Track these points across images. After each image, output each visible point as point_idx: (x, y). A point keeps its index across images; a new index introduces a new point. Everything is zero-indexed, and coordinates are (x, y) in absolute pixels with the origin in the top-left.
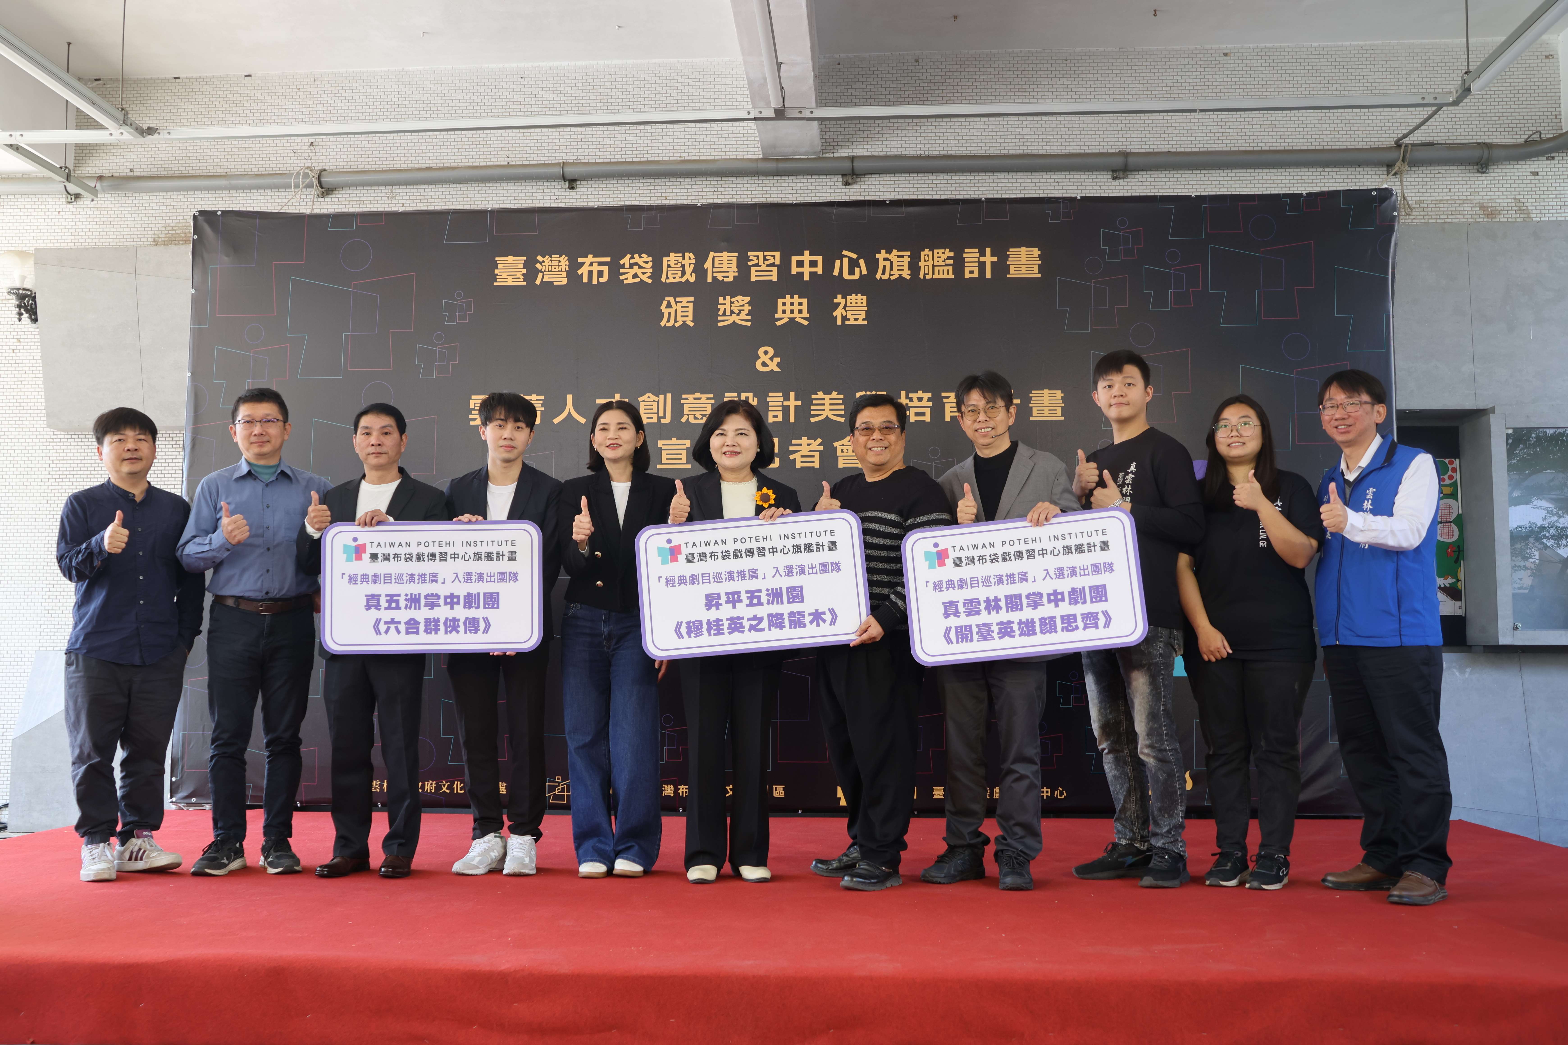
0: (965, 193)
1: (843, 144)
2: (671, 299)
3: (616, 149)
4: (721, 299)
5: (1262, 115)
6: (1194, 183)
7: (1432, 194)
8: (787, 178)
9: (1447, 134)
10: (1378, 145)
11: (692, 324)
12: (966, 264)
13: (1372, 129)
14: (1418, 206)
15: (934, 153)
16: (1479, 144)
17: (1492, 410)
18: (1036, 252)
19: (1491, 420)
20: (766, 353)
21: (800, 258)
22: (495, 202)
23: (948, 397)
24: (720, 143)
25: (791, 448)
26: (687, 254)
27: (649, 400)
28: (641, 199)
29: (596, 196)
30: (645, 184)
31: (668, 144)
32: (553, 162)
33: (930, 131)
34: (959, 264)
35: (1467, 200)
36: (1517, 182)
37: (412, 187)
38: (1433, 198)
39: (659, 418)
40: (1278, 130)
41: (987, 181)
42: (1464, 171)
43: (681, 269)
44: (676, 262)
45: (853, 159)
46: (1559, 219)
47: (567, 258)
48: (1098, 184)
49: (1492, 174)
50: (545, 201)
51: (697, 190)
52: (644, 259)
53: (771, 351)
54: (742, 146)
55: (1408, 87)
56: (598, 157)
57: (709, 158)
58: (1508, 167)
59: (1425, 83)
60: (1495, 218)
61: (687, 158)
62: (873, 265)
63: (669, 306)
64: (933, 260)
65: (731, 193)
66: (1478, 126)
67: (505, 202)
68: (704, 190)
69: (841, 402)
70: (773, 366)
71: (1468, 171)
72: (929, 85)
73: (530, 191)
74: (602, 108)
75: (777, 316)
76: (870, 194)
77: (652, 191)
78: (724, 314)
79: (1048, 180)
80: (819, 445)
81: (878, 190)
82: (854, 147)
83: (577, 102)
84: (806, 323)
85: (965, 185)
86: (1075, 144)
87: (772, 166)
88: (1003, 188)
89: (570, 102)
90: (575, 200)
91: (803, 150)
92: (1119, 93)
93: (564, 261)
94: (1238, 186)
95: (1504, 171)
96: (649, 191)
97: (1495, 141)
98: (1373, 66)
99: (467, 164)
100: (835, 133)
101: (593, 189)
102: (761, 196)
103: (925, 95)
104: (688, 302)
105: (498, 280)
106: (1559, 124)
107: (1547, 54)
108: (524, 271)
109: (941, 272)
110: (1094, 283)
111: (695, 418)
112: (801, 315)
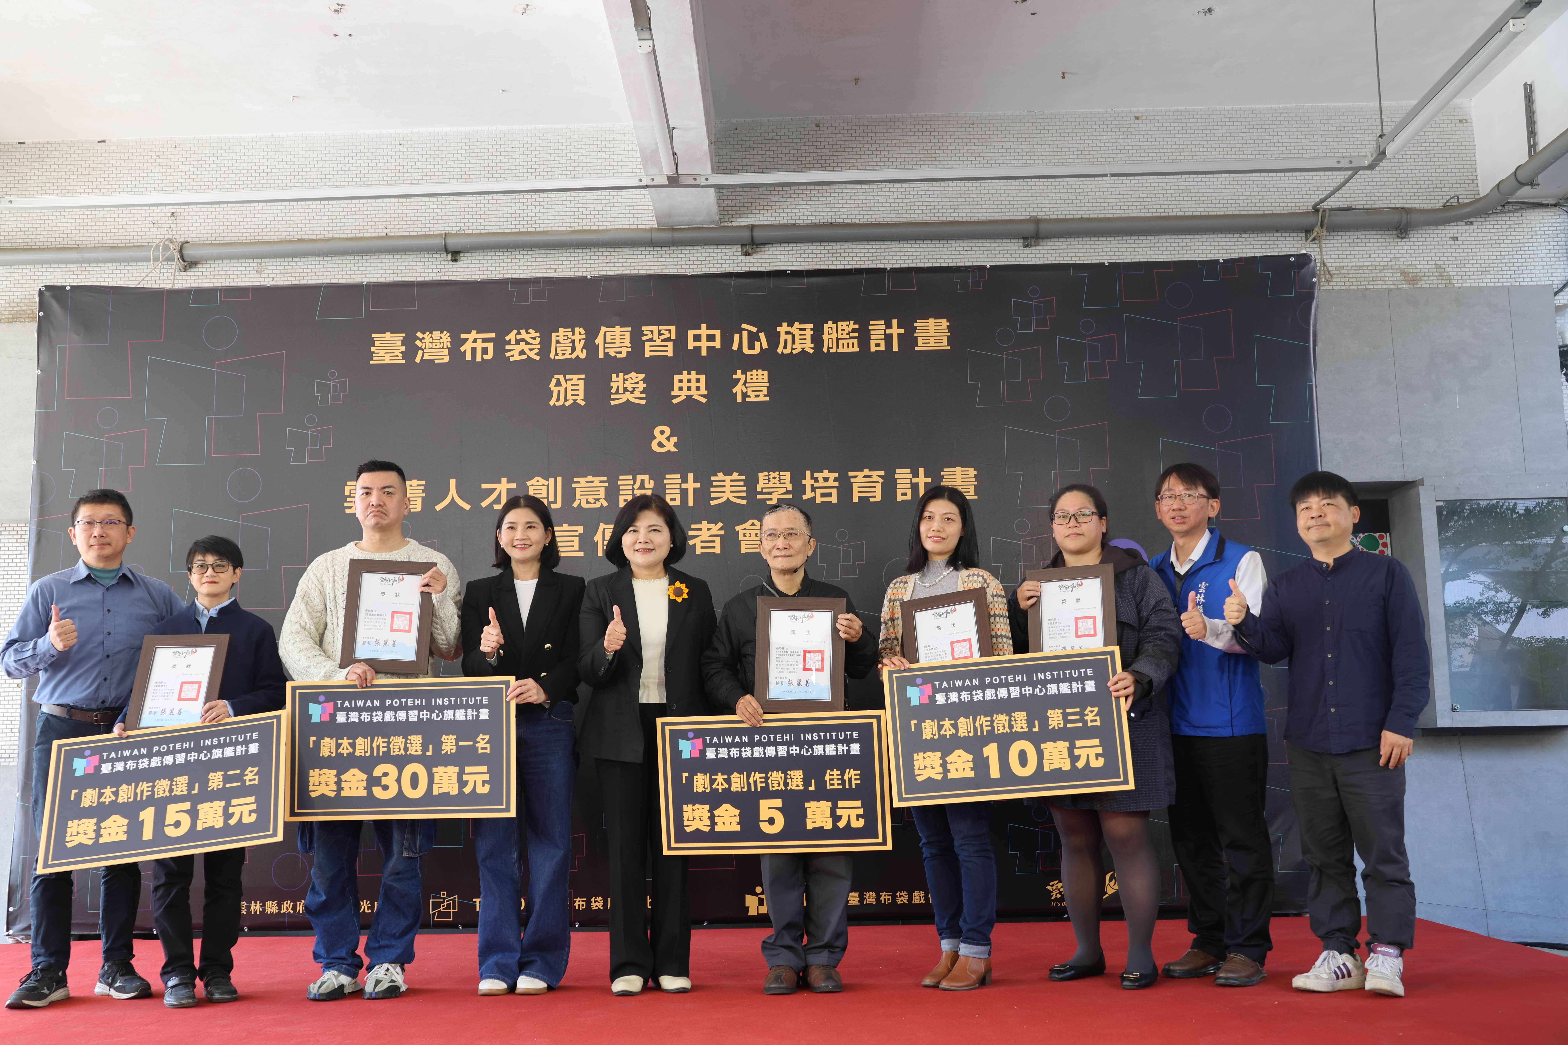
0: (871, 262)
1: (742, 212)
2: (561, 377)
3: (502, 220)
4: (614, 376)
5: (1176, 180)
6: (1109, 250)
7: (1353, 260)
8: (683, 248)
9: (1365, 199)
10: (1296, 209)
11: (583, 403)
12: (872, 337)
13: (1289, 193)
14: (1338, 272)
15: (837, 221)
16: (1397, 208)
17: (1421, 482)
18: (945, 323)
19: (1421, 492)
21: (697, 332)
22: (372, 276)
23: (855, 477)
24: (612, 212)
26: (577, 330)
27: (538, 484)
28: (529, 271)
29: (481, 269)
30: (533, 256)
31: (557, 214)
32: (435, 233)
33: (832, 198)
34: (864, 337)
35: (1387, 265)
36: (1437, 247)
37: (283, 260)
38: (1353, 264)
40: (1194, 195)
41: (894, 250)
42: (1383, 236)
43: (571, 345)
44: (566, 338)
45: (752, 228)
46: (1481, 285)
47: (448, 334)
48: (1009, 252)
49: (1411, 240)
50: (427, 274)
51: (588, 262)
52: (531, 336)
53: (668, 431)
54: (635, 215)
55: (1324, 151)
56: (483, 228)
57: (601, 228)
58: (1427, 232)
59: (1340, 147)
60: (1417, 284)
61: (577, 228)
62: (774, 339)
63: (558, 384)
64: (837, 332)
65: (624, 264)
66: (1396, 190)
67: (383, 275)
68: (596, 261)
69: (742, 483)
70: (670, 446)
71: (1387, 236)
72: (831, 150)
73: (411, 264)
74: (486, 176)
75: (673, 393)
76: (771, 264)
77: (541, 263)
78: (617, 392)
79: (957, 249)
80: (720, 529)
81: (779, 260)
82: (754, 215)
83: (460, 169)
84: (704, 400)
85: (871, 254)
86: (984, 211)
87: (667, 235)
88: (910, 257)
89: (452, 169)
90: (458, 273)
91: (699, 219)
92: (1029, 158)
93: (446, 337)
94: (1153, 253)
95: (1423, 236)
96: (537, 263)
97: (1413, 205)
98: (1287, 130)
99: (342, 236)
100: (733, 201)
101: (478, 262)
102: (656, 267)
103: (827, 161)
104: (578, 379)
105: (374, 358)
106: (1476, 189)
107: (1461, 118)
108: (403, 349)
109: (846, 346)
110: (1006, 354)
111: (588, 502)
112: (699, 393)
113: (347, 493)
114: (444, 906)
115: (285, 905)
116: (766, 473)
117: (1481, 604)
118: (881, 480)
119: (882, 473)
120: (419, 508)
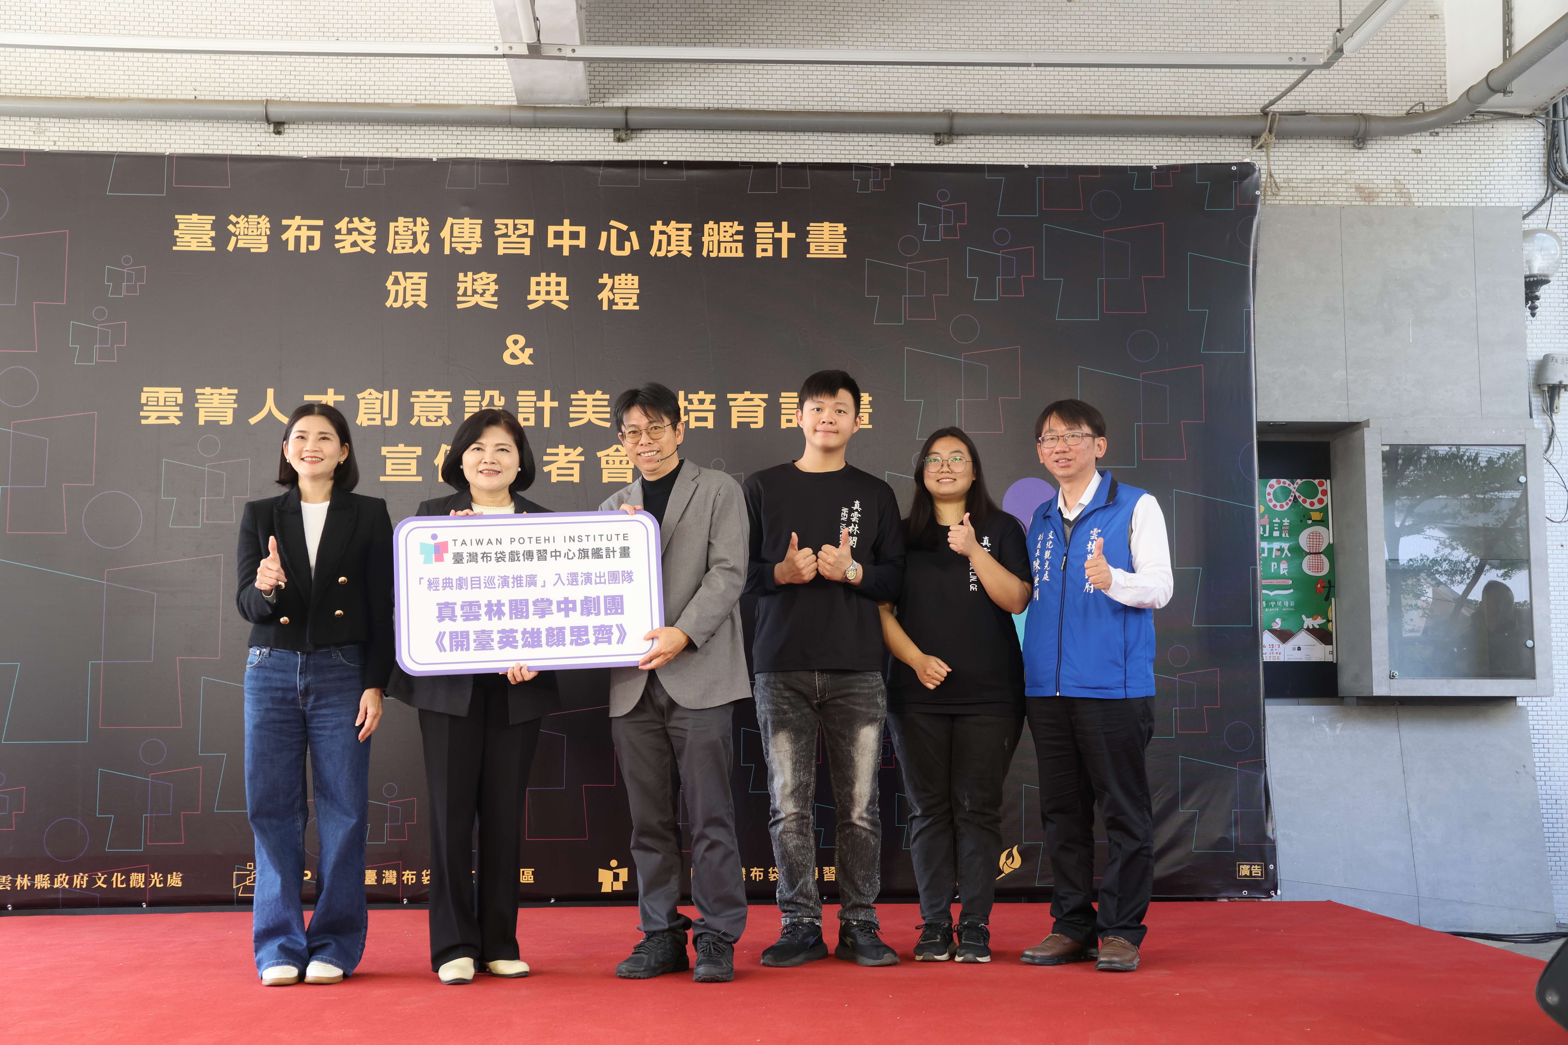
0: (762, 155)
1: (616, 91)
2: (400, 274)
3: (334, 87)
4: (461, 275)
5: (1109, 74)
6: (1031, 151)
7: (1303, 172)
8: (546, 130)
9: (1320, 102)
10: (1242, 112)
11: (424, 306)
12: (758, 241)
13: (1235, 93)
14: (1286, 185)
15: (725, 106)
16: (1355, 114)
17: (1367, 424)
18: (841, 228)
19: (1365, 434)
20: (516, 342)
21: (558, 228)
22: (176, 145)
23: (735, 400)
24: (465, 85)
25: (546, 458)
26: (419, 220)
27: (370, 397)
28: (366, 149)
29: (309, 144)
30: (371, 132)
31: (400, 83)
32: (254, 99)
33: (720, 79)
34: (749, 240)
35: (1341, 179)
36: (1397, 160)
37: (67, 121)
38: (1304, 176)
39: (383, 420)
40: (1129, 91)
41: (788, 142)
42: (1339, 146)
43: (412, 237)
44: (406, 229)
45: (627, 110)
46: (1443, 204)
47: (267, 219)
48: (919, 149)
49: (1370, 151)
50: (244, 148)
51: (434, 141)
52: (366, 225)
53: (522, 340)
54: (492, 90)
55: (1277, 46)
56: (311, 95)
57: (451, 102)
58: (1387, 142)
59: (1295, 42)
60: (1373, 201)
61: (423, 102)
62: (646, 239)
63: (396, 282)
64: (719, 234)
65: (478, 146)
66: (1355, 94)
67: (189, 146)
68: (444, 141)
69: (606, 403)
70: (524, 358)
71: (1343, 146)
72: (720, 23)
73: (225, 134)
74: (316, 34)
75: (529, 298)
76: (646, 153)
77: (380, 141)
78: (465, 294)
79: (860, 144)
80: (579, 455)
81: (657, 149)
82: (629, 96)
83: (285, 25)
84: (564, 307)
85: (761, 146)
86: (892, 101)
87: (528, 115)
88: (806, 151)
89: (276, 24)
90: (282, 148)
91: (567, 97)
92: (945, 41)
93: (264, 223)
94: (1081, 156)
95: (1383, 147)
96: (376, 141)
97: (1374, 112)
98: (1237, 20)
100: (606, 78)
101: (306, 135)
102: (515, 151)
103: (716, 36)
104: (420, 278)
105: (178, 244)
106: (1444, 95)
107: (1432, 13)
108: (213, 234)
109: (728, 250)
110: (909, 266)
111: (428, 420)
112: (559, 298)
113: (143, 401)
115: (59, 879)
117: (1435, 562)
118: (764, 405)
119: (766, 396)
120: (229, 421)
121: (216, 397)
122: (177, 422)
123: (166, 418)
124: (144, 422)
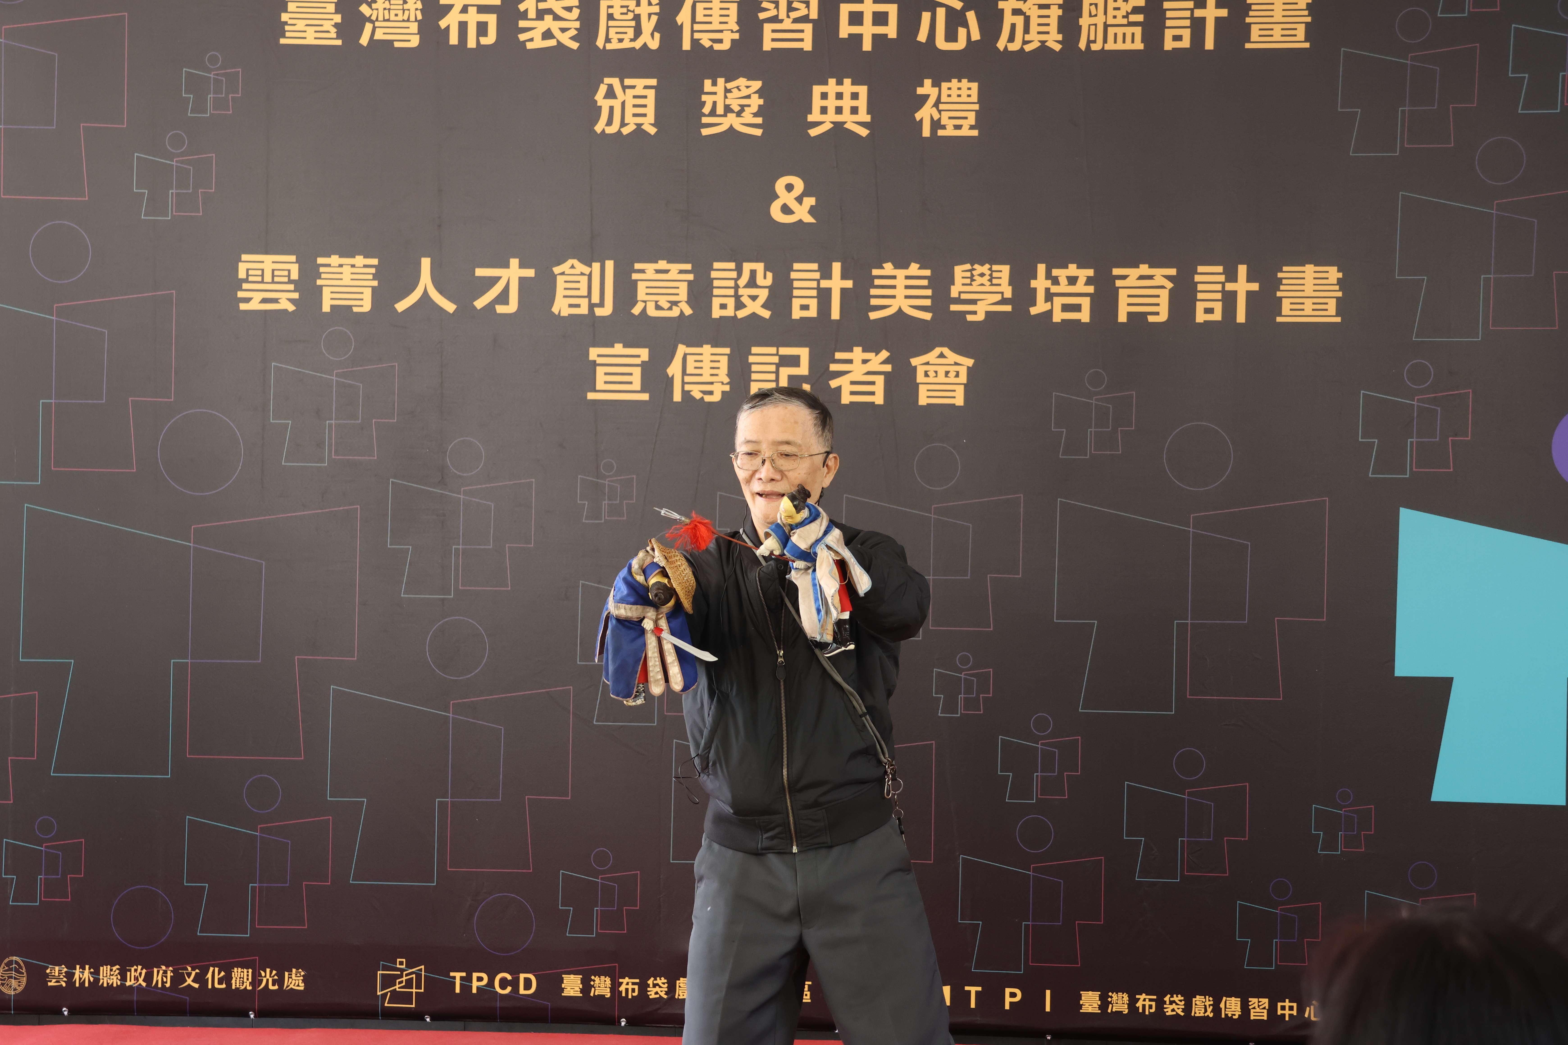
2: (615, 82)
4: (708, 83)
11: (652, 131)
12: (1169, 23)
20: (789, 188)
21: (855, 8)
23: (1124, 277)
25: (833, 367)
27: (572, 271)
34: (1154, 22)
39: (592, 306)
43: (633, 23)
44: (625, 10)
52: (564, 4)
53: (799, 185)
62: (992, 23)
63: (611, 94)
64: (1105, 13)
69: (925, 282)
70: (802, 213)
75: (810, 118)
78: (713, 113)
80: (884, 362)
84: (864, 132)
93: (413, 1)
104: (646, 87)
105: (287, 34)
108: (338, 18)
109: (1120, 38)
110: (1413, 59)
111: (658, 307)
112: (856, 118)
113: (242, 275)
114: (400, 983)
115: (133, 974)
116: (968, 266)
119: (1173, 272)
120: (366, 306)
121: (347, 270)
122: (291, 308)
123: (275, 301)
124: (243, 306)
